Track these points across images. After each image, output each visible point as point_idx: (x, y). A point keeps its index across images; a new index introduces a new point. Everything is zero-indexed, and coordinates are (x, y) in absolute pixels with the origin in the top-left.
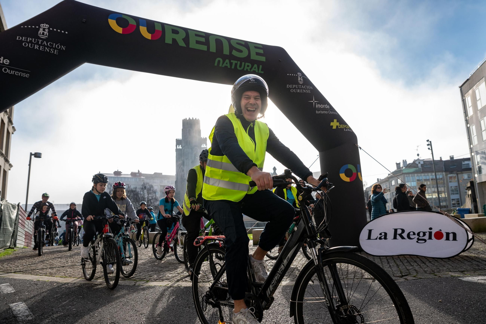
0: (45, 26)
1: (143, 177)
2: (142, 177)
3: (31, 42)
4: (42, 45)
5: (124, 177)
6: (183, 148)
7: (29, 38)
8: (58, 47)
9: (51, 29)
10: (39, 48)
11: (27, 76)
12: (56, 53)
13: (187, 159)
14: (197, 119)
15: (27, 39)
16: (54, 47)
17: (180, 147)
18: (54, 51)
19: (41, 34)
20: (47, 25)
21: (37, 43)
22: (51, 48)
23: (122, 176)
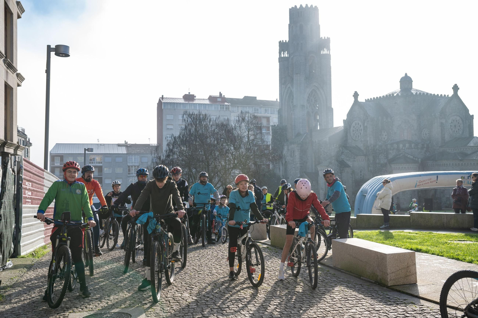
1: (228, 104)
2: (226, 104)
5: (199, 104)
6: (292, 56)
13: (297, 74)
14: (314, 7)
17: (286, 55)
23: (195, 102)
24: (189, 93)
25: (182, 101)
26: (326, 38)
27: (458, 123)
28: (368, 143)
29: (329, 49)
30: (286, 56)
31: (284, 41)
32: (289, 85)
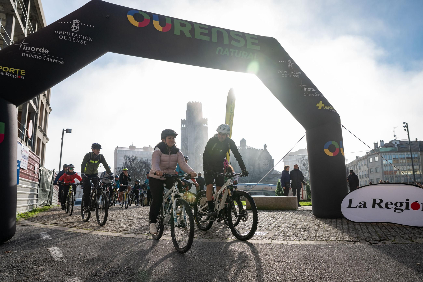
0: (76, 21)
3: (65, 35)
4: (74, 38)
5: (138, 151)
6: (187, 127)
7: (64, 32)
8: (87, 38)
9: (81, 24)
10: (72, 40)
11: (62, 63)
12: (85, 44)
13: (190, 136)
14: (199, 102)
15: (63, 33)
16: (83, 39)
18: (83, 42)
19: (74, 28)
20: (78, 21)
21: (70, 36)
22: (81, 39)
23: (136, 150)
24: (133, 145)
25: (129, 149)
26: (205, 118)
27: (267, 163)
29: (207, 124)
30: (185, 127)
31: (184, 119)
32: (186, 142)
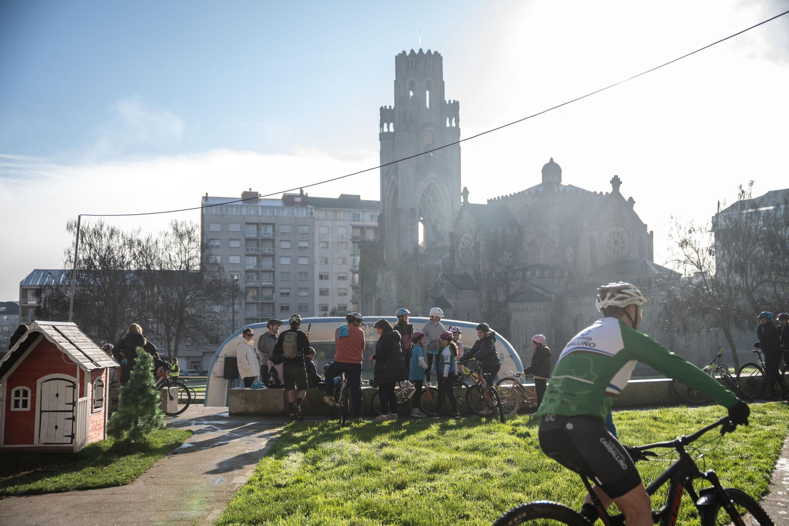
5: (268, 207)
6: (399, 131)
14: (433, 53)
17: (391, 129)
23: (260, 204)
24: (250, 189)
27: (622, 237)
28: (481, 268)
31: (388, 108)
32: (393, 177)
